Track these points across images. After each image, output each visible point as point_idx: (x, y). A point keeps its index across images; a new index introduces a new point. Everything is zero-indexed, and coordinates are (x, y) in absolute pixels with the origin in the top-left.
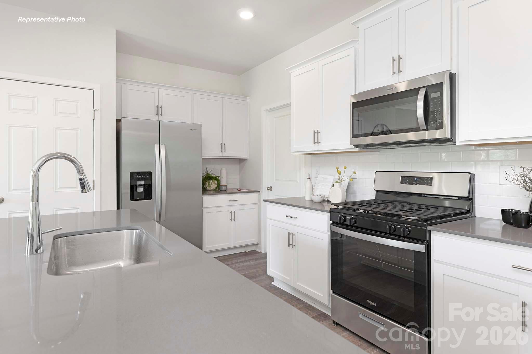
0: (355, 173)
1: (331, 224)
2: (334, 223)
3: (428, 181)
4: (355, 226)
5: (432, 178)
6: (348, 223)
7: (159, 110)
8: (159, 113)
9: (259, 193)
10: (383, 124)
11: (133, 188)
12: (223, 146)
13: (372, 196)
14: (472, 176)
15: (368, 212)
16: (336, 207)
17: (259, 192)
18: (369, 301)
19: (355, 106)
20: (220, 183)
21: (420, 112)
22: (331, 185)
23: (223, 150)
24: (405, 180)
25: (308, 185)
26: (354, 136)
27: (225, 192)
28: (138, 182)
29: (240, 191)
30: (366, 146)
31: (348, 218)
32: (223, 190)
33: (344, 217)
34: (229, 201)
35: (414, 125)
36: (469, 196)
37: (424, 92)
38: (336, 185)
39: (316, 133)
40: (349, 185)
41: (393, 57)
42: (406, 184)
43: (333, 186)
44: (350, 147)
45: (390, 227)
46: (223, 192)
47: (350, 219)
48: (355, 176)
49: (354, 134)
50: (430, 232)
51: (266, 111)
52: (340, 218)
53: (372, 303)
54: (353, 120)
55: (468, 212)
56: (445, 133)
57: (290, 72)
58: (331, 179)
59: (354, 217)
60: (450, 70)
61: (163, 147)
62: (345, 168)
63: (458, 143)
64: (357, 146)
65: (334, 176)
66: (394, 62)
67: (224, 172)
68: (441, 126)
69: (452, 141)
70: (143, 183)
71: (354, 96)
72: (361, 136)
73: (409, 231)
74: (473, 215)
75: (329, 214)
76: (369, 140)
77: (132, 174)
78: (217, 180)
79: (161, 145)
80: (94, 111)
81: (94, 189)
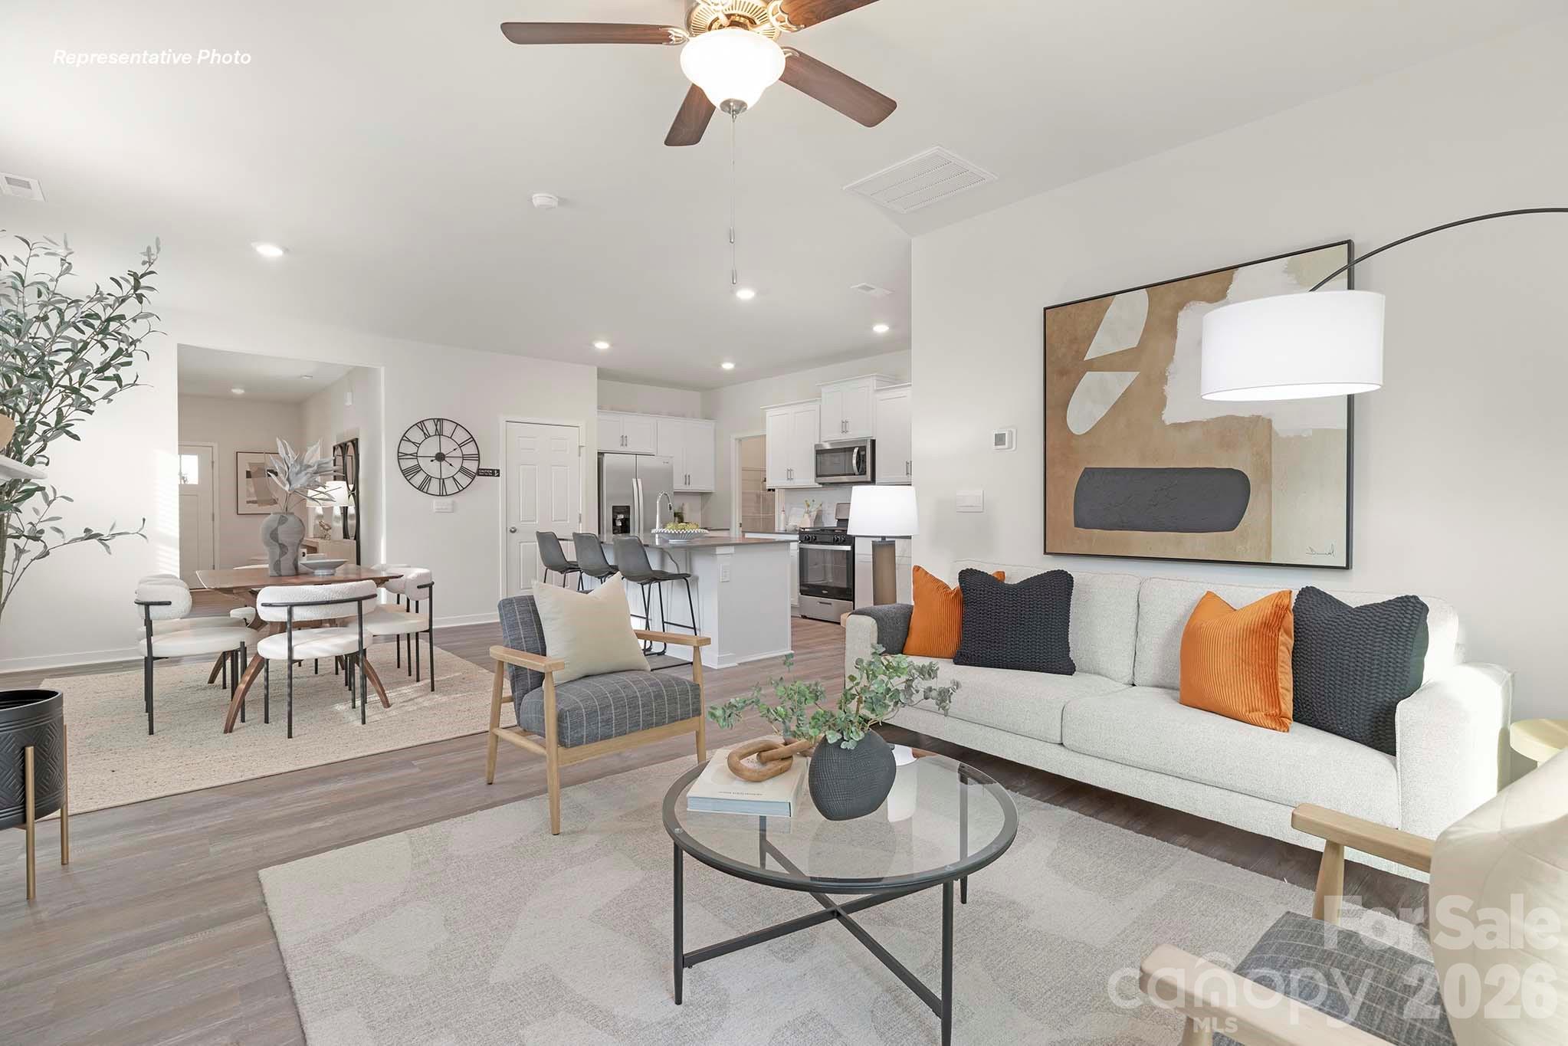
1: (800, 542)
2: (802, 541)
4: (812, 541)
6: (809, 540)
7: (624, 440)
8: (625, 443)
11: (613, 519)
12: (687, 478)
16: (805, 530)
17: (729, 529)
18: (823, 591)
19: (817, 453)
21: (855, 462)
22: (802, 516)
23: (689, 482)
25: (783, 517)
26: (818, 476)
28: (618, 516)
30: (828, 484)
31: (809, 535)
35: (853, 471)
37: (856, 450)
38: (807, 515)
39: (790, 471)
40: (817, 515)
41: (842, 421)
43: (804, 516)
44: (816, 485)
47: (811, 537)
48: (822, 508)
49: (818, 474)
52: (805, 536)
53: (825, 592)
57: (765, 411)
58: (801, 511)
60: (871, 437)
61: (640, 482)
62: (813, 501)
64: (820, 484)
65: (803, 508)
66: (844, 424)
67: (686, 507)
68: (867, 472)
70: (623, 517)
71: (816, 445)
72: (823, 477)
75: (800, 536)
76: (829, 480)
77: (614, 508)
78: (679, 516)
79: (639, 480)
80: (580, 447)
81: (580, 522)
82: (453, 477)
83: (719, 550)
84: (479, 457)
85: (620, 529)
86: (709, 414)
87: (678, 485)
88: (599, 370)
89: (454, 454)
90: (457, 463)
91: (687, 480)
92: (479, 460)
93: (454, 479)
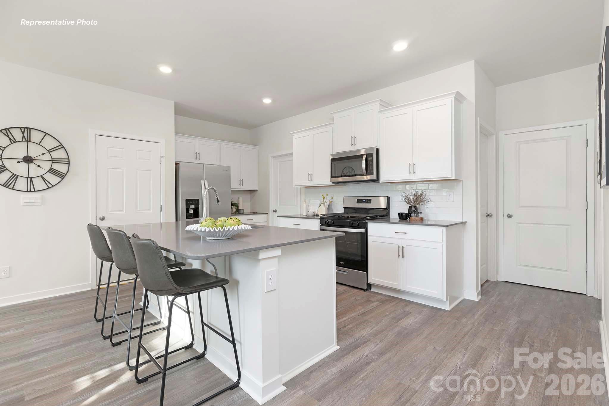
0: (332, 198)
1: (321, 225)
2: (322, 225)
3: (369, 201)
4: (333, 225)
5: (371, 199)
6: (330, 223)
7: (197, 156)
8: (198, 158)
9: (267, 215)
10: (350, 167)
11: (187, 210)
12: (241, 181)
13: (342, 211)
14: (388, 198)
15: (340, 217)
16: (323, 216)
17: (267, 213)
18: (340, 262)
19: (332, 160)
20: (238, 208)
21: (364, 166)
22: (319, 205)
23: (241, 184)
24: (359, 201)
25: (305, 206)
26: (332, 177)
27: (243, 214)
28: (190, 206)
29: (253, 213)
30: (338, 183)
31: (330, 221)
32: (241, 213)
33: (327, 221)
34: (248, 220)
35: (361, 173)
36: (387, 208)
37: (366, 156)
38: (322, 205)
39: (310, 175)
40: (329, 205)
41: (351, 137)
42: (359, 203)
43: (320, 206)
44: (330, 183)
45: (350, 223)
46: (241, 214)
47: (331, 221)
48: (332, 200)
49: (332, 176)
50: (367, 223)
51: (272, 157)
52: (326, 221)
53: (342, 263)
54: (331, 164)
55: (386, 215)
56: (374, 177)
57: (292, 135)
58: (318, 202)
59: (333, 220)
60: (376, 147)
61: (206, 182)
62: (327, 195)
63: (380, 182)
64: (333, 183)
65: (320, 200)
66: (352, 139)
67: (241, 199)
68: (372, 174)
69: (378, 181)
70: (193, 206)
71: (332, 155)
72: (335, 177)
73: (359, 224)
74: (388, 217)
75: (319, 220)
76: (340, 179)
77: (187, 201)
78: (236, 206)
79: (205, 181)
80: (161, 157)
81: (161, 210)
82: (41, 176)
83: (262, 255)
84: (69, 161)
85: (192, 215)
86: (255, 142)
87: (235, 186)
88: (177, 105)
89: (43, 157)
90: (46, 166)
91: (241, 182)
92: (69, 164)
93: (43, 178)
